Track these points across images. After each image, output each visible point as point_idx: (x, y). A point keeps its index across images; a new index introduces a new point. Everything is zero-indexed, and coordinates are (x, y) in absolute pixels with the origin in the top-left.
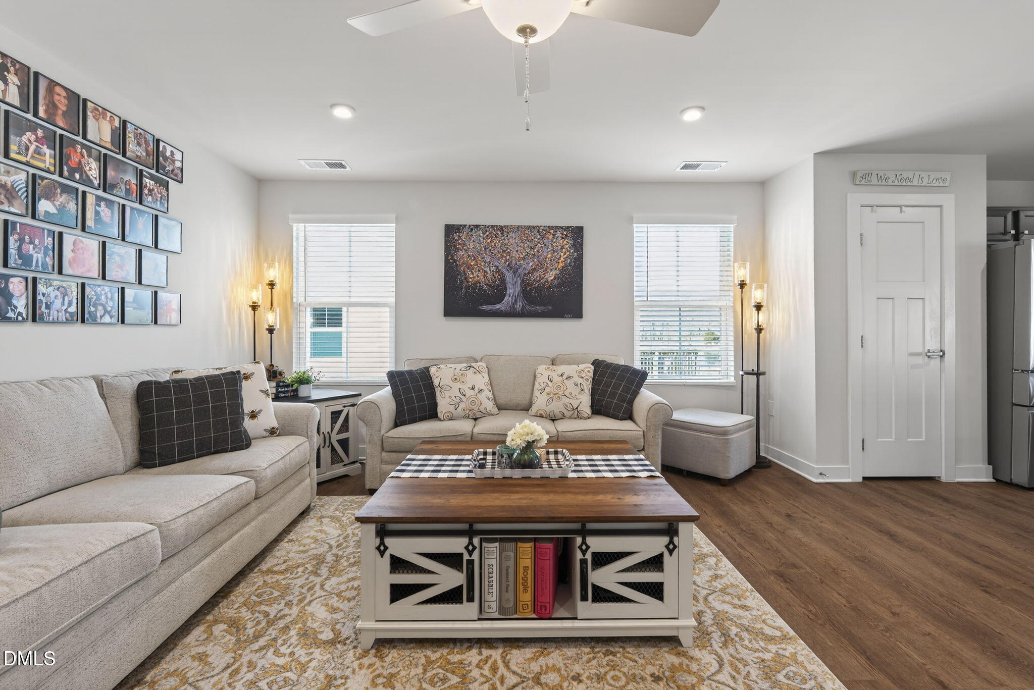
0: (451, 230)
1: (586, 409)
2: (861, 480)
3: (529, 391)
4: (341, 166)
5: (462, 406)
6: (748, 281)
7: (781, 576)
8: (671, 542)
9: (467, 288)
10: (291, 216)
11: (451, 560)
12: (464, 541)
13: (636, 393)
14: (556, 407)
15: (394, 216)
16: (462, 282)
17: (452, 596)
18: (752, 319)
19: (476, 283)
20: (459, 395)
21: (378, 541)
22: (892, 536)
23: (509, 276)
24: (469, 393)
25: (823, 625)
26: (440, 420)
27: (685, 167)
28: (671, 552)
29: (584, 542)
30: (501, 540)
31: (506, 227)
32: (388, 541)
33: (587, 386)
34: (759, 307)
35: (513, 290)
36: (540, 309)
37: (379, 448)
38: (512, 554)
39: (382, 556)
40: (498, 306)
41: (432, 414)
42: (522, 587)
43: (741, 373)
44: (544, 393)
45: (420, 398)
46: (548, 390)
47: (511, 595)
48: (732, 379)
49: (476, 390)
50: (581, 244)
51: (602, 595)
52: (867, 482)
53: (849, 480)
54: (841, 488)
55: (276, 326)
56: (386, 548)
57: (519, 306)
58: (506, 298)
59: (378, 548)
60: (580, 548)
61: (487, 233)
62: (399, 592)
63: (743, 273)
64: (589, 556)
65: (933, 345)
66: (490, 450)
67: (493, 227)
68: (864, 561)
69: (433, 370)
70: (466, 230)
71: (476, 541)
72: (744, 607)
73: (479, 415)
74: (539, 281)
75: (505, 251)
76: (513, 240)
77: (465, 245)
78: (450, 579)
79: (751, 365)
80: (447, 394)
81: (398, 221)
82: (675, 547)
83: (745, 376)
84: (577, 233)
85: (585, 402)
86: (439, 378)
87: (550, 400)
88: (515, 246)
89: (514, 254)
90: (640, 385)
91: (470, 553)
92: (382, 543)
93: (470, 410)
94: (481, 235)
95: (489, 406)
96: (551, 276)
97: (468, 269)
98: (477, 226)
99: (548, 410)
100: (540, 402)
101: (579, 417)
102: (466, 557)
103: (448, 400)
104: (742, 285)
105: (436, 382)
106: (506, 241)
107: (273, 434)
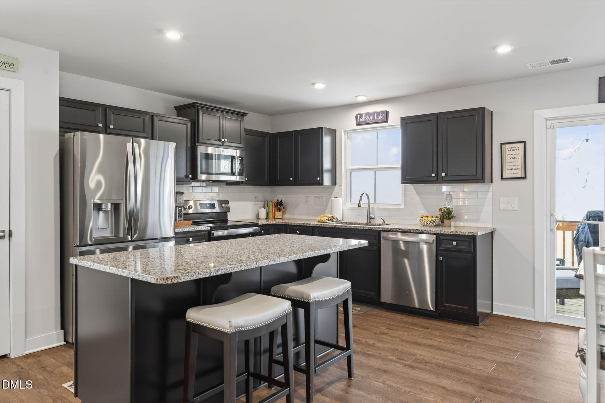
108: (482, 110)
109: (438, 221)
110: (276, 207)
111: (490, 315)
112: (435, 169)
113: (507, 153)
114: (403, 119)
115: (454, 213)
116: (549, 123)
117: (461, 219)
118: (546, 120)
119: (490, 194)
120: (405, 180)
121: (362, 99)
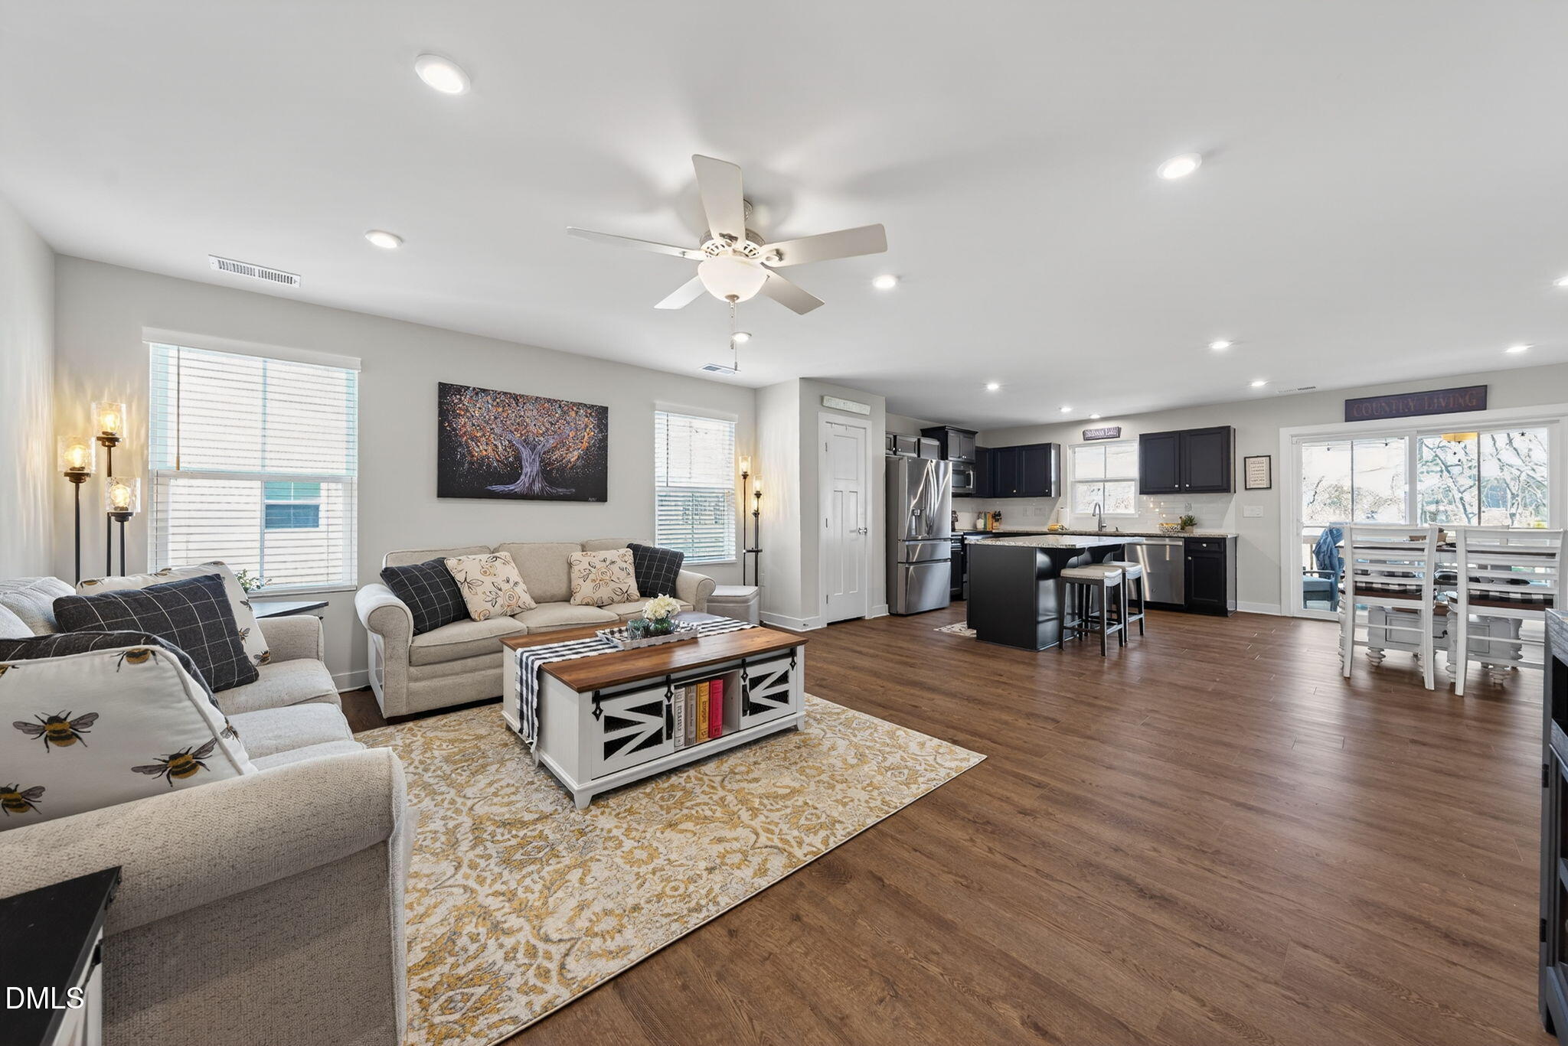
0: (446, 392)
1: (634, 591)
2: (826, 626)
3: (565, 578)
4: (290, 280)
5: (500, 601)
6: (749, 473)
7: (821, 686)
8: (793, 661)
9: (471, 463)
10: (145, 330)
11: (653, 709)
12: (665, 690)
13: (676, 574)
14: (604, 593)
15: (360, 359)
16: (463, 456)
17: (655, 740)
18: (753, 504)
19: (483, 458)
20: (493, 589)
21: (594, 706)
22: (860, 652)
23: (525, 453)
24: (505, 586)
25: (856, 701)
26: (473, 620)
27: (709, 368)
28: (793, 667)
29: (745, 673)
30: (685, 685)
31: (522, 396)
32: (603, 705)
33: (632, 570)
34: (758, 495)
35: (530, 469)
36: (561, 491)
37: (405, 662)
38: (694, 694)
39: (598, 719)
40: (512, 487)
41: (461, 613)
42: (701, 718)
43: (744, 551)
44: (589, 581)
45: (442, 598)
46: (592, 576)
47: (693, 728)
48: (734, 558)
49: (512, 583)
50: (606, 425)
51: (756, 709)
52: (831, 627)
53: (820, 627)
54: (817, 633)
55: (134, 507)
56: (601, 711)
57: (537, 487)
58: (522, 477)
59: (594, 713)
60: (742, 677)
61: (498, 400)
62: (611, 748)
63: (745, 466)
64: (747, 682)
65: (861, 526)
66: (616, 629)
67: (505, 394)
68: (854, 668)
69: (451, 564)
70: (469, 393)
71: (672, 688)
72: (814, 705)
73: (518, 610)
74: (562, 461)
75: (521, 424)
76: (530, 413)
77: (467, 411)
78: (654, 724)
79: (751, 545)
80: (480, 590)
81: (364, 368)
82: (795, 664)
83: (747, 554)
84: (602, 413)
85: (631, 585)
86: (464, 572)
87: (597, 587)
88: (535, 423)
89: (532, 428)
90: (679, 566)
91: (669, 699)
92: (598, 707)
93: (509, 606)
94: (490, 401)
95: (527, 599)
96: (573, 456)
97: (473, 441)
98: (484, 391)
99: (596, 596)
100: (585, 590)
101: (628, 600)
102: (666, 703)
103: (481, 596)
104: (745, 476)
105: (459, 577)
106: (522, 414)
107: (265, 661)
108: (1229, 427)
109: (1179, 527)
110: (993, 517)
111: (1236, 612)
112: (1177, 480)
113: (1252, 466)
114: (1141, 436)
115: (1195, 521)
116: (1295, 439)
117: (1201, 526)
118: (1292, 437)
119: (1233, 503)
120: (1142, 492)
121: (1095, 416)
